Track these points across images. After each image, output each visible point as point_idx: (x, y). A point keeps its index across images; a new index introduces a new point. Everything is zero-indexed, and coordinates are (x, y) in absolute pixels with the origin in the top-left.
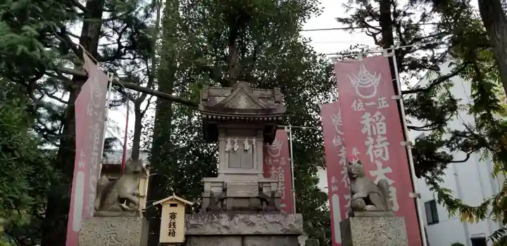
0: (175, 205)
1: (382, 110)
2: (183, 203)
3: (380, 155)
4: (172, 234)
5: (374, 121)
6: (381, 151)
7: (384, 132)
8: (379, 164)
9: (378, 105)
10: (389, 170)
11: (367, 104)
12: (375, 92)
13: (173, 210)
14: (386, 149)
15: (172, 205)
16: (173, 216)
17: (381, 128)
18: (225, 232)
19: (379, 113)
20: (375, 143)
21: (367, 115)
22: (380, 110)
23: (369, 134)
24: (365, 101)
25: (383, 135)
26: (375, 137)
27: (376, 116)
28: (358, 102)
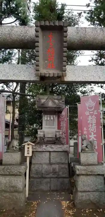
0: (29, 145)
1: (95, 115)
2: (31, 144)
3: (93, 130)
4: (28, 153)
5: (92, 119)
6: (93, 129)
7: (95, 123)
8: (92, 133)
9: (94, 113)
10: (95, 135)
11: (90, 113)
12: (93, 108)
13: (28, 146)
14: (95, 128)
15: (28, 145)
16: (28, 148)
17: (94, 121)
18: (44, 150)
19: (94, 116)
20: (92, 126)
21: (90, 117)
22: (94, 115)
23: (90, 123)
24: (90, 111)
25: (95, 124)
26: (92, 124)
27: (93, 117)
28: (87, 112)
